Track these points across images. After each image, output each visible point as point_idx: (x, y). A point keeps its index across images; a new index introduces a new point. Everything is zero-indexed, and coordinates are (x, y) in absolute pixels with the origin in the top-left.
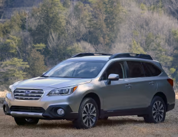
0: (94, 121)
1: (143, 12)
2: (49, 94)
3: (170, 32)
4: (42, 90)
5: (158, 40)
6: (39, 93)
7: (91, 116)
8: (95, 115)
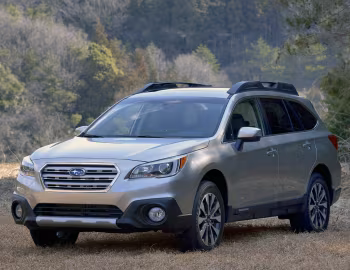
0: (217, 232)
1: (13, 18)
2: (129, 176)
3: (69, 50)
4: (113, 167)
5: (48, 63)
6: (105, 173)
7: (212, 221)
8: (219, 218)
